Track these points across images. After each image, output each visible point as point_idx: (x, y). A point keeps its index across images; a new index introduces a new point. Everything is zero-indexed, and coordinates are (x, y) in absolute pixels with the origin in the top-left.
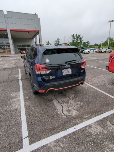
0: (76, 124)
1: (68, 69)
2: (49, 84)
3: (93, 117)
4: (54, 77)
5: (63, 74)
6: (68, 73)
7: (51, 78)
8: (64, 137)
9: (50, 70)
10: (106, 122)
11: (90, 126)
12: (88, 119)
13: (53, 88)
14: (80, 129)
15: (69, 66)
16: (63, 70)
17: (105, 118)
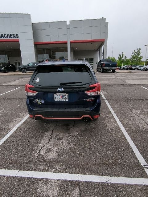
0: (35, 170)
1: (64, 94)
2: (36, 109)
3: (66, 173)
4: (43, 102)
5: (55, 100)
6: (63, 99)
7: (39, 102)
8: (8, 177)
9: (37, 93)
10: (75, 188)
11: (47, 181)
12: (57, 171)
13: (41, 116)
14: (31, 178)
15: (63, 90)
16: (55, 95)
17: (79, 182)
